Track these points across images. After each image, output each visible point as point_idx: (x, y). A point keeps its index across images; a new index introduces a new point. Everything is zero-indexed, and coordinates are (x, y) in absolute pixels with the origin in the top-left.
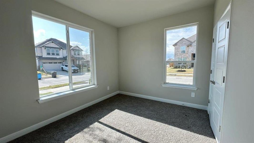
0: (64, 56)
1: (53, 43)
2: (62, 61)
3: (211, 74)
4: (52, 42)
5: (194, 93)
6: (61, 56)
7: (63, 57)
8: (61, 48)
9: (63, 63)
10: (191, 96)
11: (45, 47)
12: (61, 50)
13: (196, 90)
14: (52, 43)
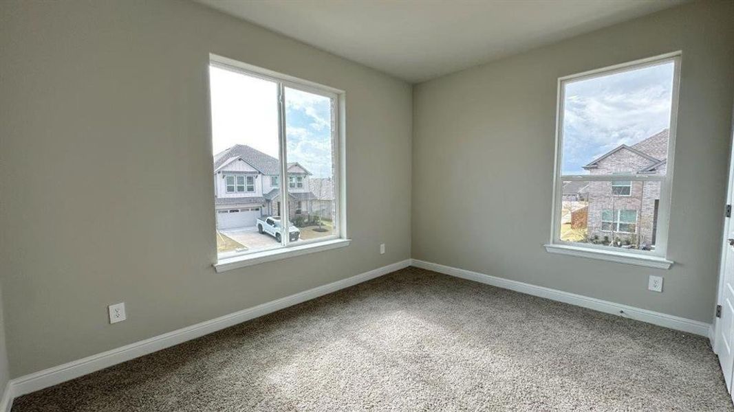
0: (264, 193)
1: (242, 161)
2: (261, 205)
3: (727, 218)
4: (240, 160)
5: (660, 279)
6: (257, 193)
7: (264, 195)
8: (260, 173)
9: (261, 212)
10: (648, 287)
11: (223, 172)
12: (260, 176)
13: (667, 267)
14: (238, 162)
